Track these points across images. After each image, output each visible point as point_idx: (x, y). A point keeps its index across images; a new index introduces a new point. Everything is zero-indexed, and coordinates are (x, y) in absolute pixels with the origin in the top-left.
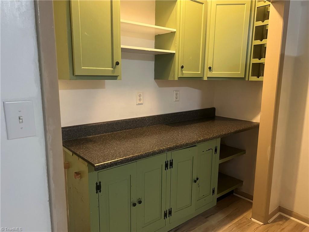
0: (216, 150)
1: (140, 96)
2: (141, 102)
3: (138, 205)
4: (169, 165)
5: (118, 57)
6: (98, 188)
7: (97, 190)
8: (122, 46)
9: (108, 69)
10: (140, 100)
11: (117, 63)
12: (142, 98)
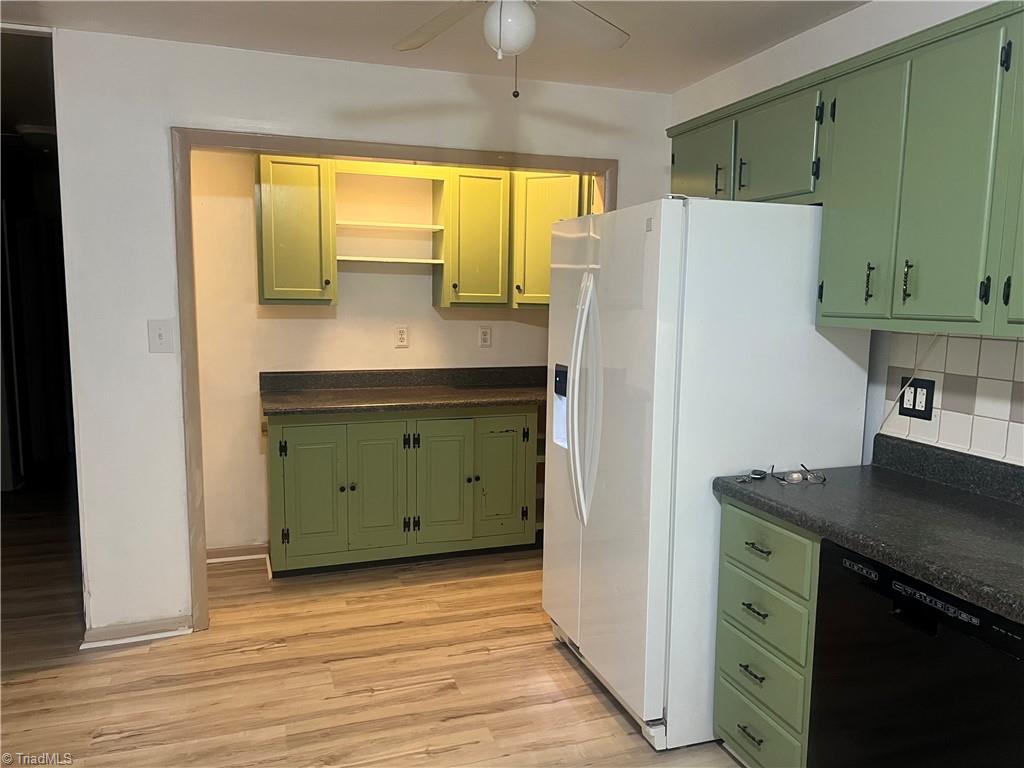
0: (526, 435)
1: (401, 333)
2: (405, 343)
3: (348, 490)
4: (412, 441)
5: (332, 272)
6: (283, 449)
7: (281, 452)
8: (338, 258)
9: (314, 291)
10: (402, 340)
11: (327, 282)
12: (405, 336)
